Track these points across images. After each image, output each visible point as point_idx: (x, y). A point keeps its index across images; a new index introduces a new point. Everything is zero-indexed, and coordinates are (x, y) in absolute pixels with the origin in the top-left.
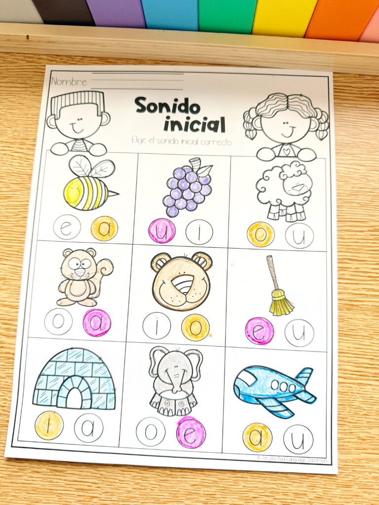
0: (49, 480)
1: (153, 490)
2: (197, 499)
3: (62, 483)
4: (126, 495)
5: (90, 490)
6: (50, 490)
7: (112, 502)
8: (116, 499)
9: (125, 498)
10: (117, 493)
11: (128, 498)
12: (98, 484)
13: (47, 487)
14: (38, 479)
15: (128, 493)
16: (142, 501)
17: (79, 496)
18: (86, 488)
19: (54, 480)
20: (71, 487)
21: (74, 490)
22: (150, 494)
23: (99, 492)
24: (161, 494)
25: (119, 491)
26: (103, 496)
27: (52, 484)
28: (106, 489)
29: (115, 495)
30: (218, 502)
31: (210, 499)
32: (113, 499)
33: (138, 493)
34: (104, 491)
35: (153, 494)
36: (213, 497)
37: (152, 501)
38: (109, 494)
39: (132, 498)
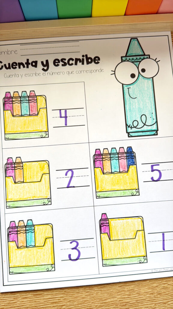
0: (33, 301)
1: (97, 294)
2: (124, 294)
3: (42, 301)
4: (81, 300)
5: (59, 302)
6: (36, 307)
7: (74, 306)
8: (76, 304)
9: (82, 302)
10: (76, 300)
11: (83, 302)
12: (64, 297)
13: (33, 305)
14: (27, 302)
15: (83, 299)
16: (92, 302)
17: (54, 306)
18: (57, 301)
19: (37, 301)
20: (48, 303)
21: (50, 304)
22: (96, 296)
23: (66, 302)
24: (102, 295)
25: (77, 299)
26: (68, 303)
27: (36, 303)
28: (69, 299)
29: (75, 302)
30: (136, 293)
31: (131, 292)
32: (75, 304)
33: (88, 297)
34: (68, 301)
35: (98, 296)
36: (133, 291)
37: (98, 300)
38: (72, 302)
39: (86, 301)
